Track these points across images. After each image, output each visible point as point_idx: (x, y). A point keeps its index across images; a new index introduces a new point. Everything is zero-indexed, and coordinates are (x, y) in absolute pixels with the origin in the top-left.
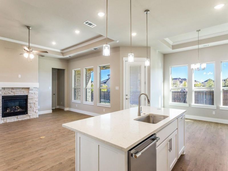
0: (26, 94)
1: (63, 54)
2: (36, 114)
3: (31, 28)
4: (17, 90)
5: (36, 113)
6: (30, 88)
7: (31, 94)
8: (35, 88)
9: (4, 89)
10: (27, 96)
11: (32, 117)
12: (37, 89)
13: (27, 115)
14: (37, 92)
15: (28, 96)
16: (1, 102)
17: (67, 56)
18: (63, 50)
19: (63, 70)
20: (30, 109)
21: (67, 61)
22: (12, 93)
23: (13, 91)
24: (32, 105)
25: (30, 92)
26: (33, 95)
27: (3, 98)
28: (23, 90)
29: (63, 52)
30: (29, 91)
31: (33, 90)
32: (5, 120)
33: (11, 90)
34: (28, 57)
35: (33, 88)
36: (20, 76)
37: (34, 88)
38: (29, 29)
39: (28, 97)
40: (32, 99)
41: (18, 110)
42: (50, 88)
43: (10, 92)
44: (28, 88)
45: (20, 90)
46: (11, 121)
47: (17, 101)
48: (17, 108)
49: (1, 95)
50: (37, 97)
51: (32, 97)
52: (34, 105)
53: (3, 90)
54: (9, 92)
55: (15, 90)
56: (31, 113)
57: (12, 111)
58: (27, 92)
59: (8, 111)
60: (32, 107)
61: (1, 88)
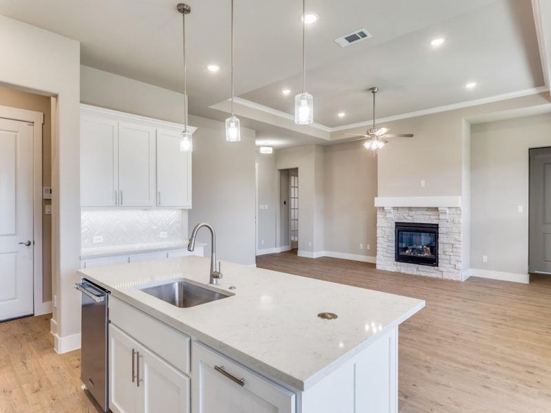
0: (435, 222)
1: (547, 96)
2: (456, 271)
3: (376, 90)
4: (417, 212)
5: (455, 268)
6: (440, 209)
7: (445, 223)
8: (450, 209)
10: (436, 226)
11: (446, 276)
12: (459, 212)
13: (436, 268)
14: (458, 219)
16: (394, 234)
20: (443, 256)
22: (409, 218)
23: (411, 213)
24: (448, 248)
25: (442, 217)
26: (449, 225)
27: (396, 226)
28: (428, 213)
29: (548, 89)
30: (439, 215)
31: (445, 213)
32: (399, 267)
33: (407, 211)
35: (446, 209)
36: (423, 183)
37: (448, 208)
39: (440, 229)
40: (447, 233)
41: (426, 255)
43: (406, 215)
44: (436, 209)
45: (423, 213)
46: (406, 272)
49: (393, 220)
51: (448, 229)
52: (451, 250)
53: (396, 211)
55: (414, 212)
56: (445, 267)
58: (436, 217)
60: (447, 253)
61: (392, 208)
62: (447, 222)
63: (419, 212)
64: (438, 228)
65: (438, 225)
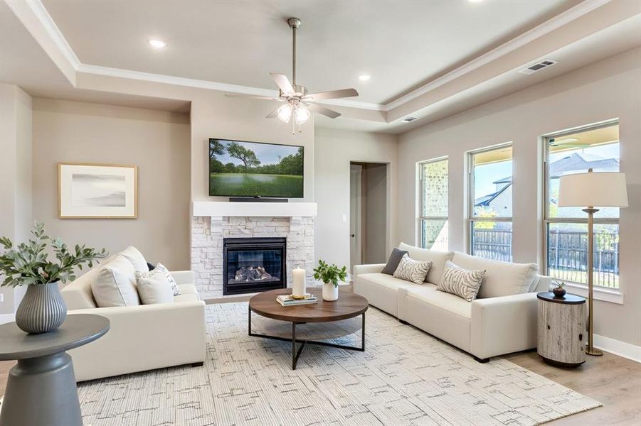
0: (282, 235)
1: (385, 115)
3: (298, 23)
4: (258, 223)
6: (293, 218)
7: (295, 236)
8: (305, 219)
9: (229, 221)
10: (284, 240)
12: (311, 223)
14: (310, 231)
15: (288, 240)
16: (222, 254)
17: (400, 121)
18: (385, 103)
19: (382, 167)
21: (397, 137)
22: (247, 231)
23: (250, 225)
25: (292, 228)
26: (300, 238)
27: (225, 244)
28: (274, 224)
29: (387, 109)
30: (289, 227)
31: (299, 224)
33: (244, 222)
34: (292, 117)
35: (301, 218)
37: (303, 217)
38: (294, 27)
39: (288, 244)
40: (297, 248)
41: (263, 278)
42: (346, 218)
43: (242, 229)
44: (288, 219)
45: (267, 224)
47: (260, 253)
48: (259, 270)
49: (221, 236)
50: (309, 245)
51: (298, 244)
53: (226, 222)
54: (239, 227)
55: (254, 223)
57: (247, 280)
58: (283, 229)
59: (237, 278)
61: (221, 219)
62: (298, 234)
63: (262, 224)
64: (285, 242)
65: (285, 239)
